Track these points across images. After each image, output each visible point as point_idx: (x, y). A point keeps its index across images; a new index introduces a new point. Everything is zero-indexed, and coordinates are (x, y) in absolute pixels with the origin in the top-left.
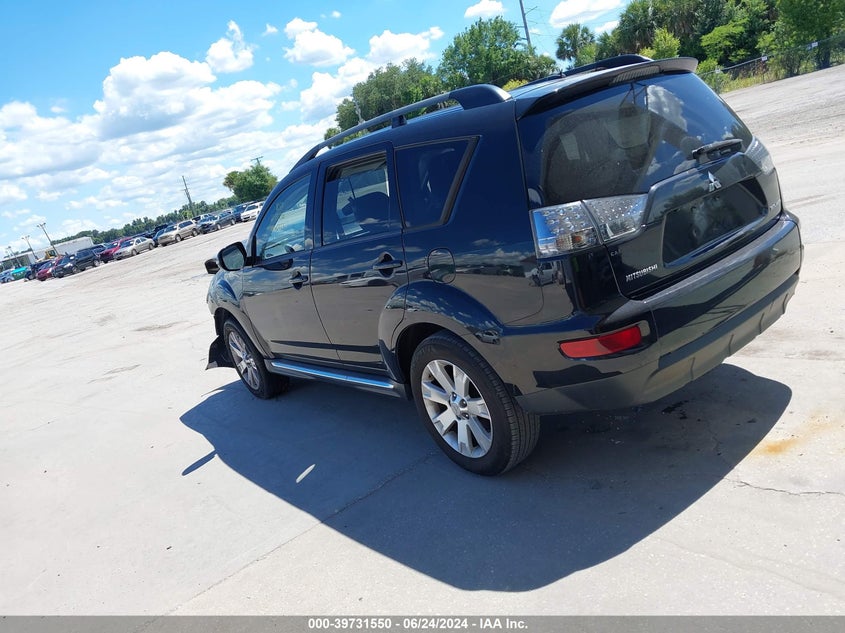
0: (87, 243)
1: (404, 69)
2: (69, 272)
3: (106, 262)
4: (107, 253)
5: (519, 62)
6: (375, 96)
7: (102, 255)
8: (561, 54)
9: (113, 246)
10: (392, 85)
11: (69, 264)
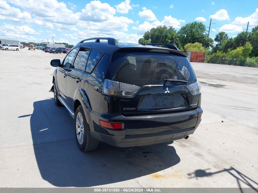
0: (63, 46)
1: (168, 28)
2: (53, 52)
3: (64, 53)
4: (65, 51)
5: (202, 38)
6: (157, 33)
7: (64, 51)
8: (216, 40)
9: (68, 50)
10: (163, 32)
11: (54, 50)
